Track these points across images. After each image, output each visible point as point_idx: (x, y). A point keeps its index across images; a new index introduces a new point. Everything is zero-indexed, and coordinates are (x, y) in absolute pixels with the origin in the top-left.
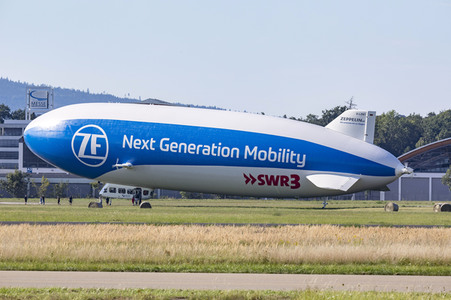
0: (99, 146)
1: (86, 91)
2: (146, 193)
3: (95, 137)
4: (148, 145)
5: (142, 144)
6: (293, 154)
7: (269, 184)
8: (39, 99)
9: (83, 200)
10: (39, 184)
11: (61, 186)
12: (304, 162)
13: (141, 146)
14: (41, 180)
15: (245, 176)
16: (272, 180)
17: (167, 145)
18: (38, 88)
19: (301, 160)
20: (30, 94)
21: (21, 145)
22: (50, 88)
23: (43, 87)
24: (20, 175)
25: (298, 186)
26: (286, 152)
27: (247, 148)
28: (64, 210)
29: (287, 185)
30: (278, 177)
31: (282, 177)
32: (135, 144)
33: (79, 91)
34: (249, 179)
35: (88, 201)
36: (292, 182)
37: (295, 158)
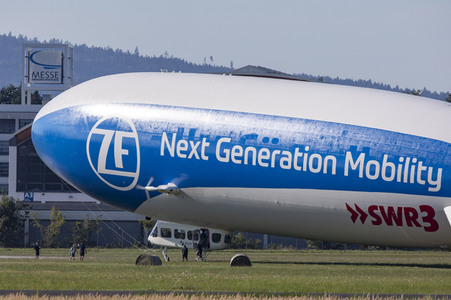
0: (126, 152)
1: (132, 52)
2: (217, 238)
3: (120, 135)
4: (199, 150)
5: (190, 149)
6: (421, 168)
7: (389, 223)
8: (47, 67)
9: (126, 250)
10: (46, 222)
11: (86, 226)
12: (438, 182)
13: (187, 153)
14: (50, 214)
15: (349, 208)
16: (391, 216)
17: (227, 151)
18: (45, 45)
19: (434, 179)
20: (30, 57)
21: (13, 150)
22: (66, 46)
23: (54, 45)
24: (11, 206)
25: (434, 227)
26: (411, 163)
27: (349, 155)
28: (91, 270)
29: (418, 225)
30: (400, 209)
31: (408, 210)
32: (179, 149)
33: (119, 52)
34: (356, 214)
35: (135, 253)
36: (425, 219)
37: (424, 176)
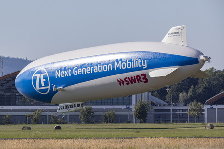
0: (45, 80)
3: (42, 75)
4: (68, 73)
6: (139, 61)
7: (132, 83)
12: (145, 65)
13: (64, 75)
15: (118, 81)
16: (132, 80)
17: (76, 71)
19: (144, 64)
25: (146, 81)
26: (136, 60)
27: (116, 63)
29: (141, 82)
30: (134, 77)
31: (137, 76)
34: (120, 82)
36: (143, 79)
37: (141, 63)
